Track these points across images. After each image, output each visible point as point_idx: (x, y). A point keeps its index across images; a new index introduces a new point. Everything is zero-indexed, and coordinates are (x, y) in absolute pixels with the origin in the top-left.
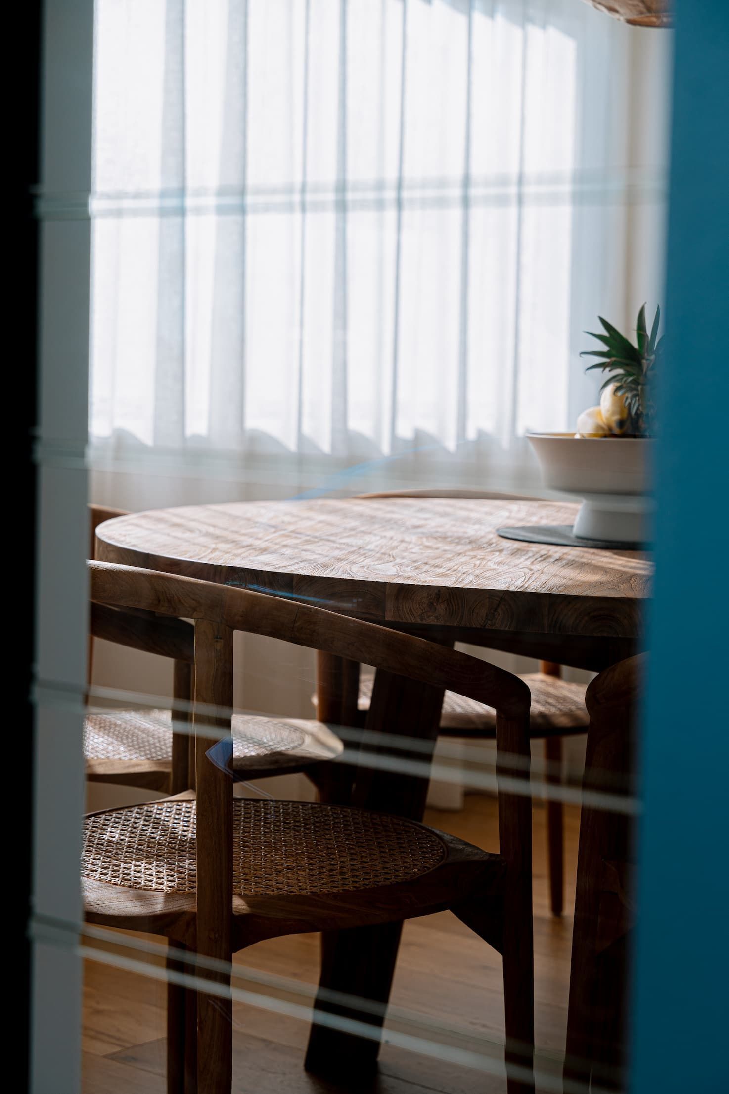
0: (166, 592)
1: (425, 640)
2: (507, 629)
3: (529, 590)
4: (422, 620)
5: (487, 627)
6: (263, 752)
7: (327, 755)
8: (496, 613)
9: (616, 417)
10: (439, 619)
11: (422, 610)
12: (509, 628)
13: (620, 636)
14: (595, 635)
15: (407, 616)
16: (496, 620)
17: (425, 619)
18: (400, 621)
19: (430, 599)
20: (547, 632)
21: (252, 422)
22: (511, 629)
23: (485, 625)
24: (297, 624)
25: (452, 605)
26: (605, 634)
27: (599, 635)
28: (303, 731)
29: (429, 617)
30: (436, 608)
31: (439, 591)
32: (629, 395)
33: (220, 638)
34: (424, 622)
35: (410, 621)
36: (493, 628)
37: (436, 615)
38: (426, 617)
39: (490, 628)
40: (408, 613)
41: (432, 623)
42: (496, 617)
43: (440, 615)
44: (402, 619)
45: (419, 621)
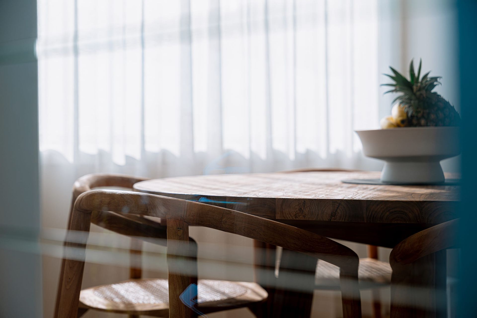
0: (151, 204)
1: (297, 228)
2: (343, 221)
3: (355, 199)
4: (296, 217)
5: (332, 220)
6: (225, 298)
7: (258, 298)
8: (337, 212)
9: (401, 119)
10: (305, 217)
11: (296, 212)
12: (345, 220)
13: (407, 222)
14: (393, 222)
15: (287, 216)
16: (337, 216)
17: (298, 217)
18: (284, 219)
19: (299, 206)
20: (366, 222)
21: (227, 145)
22: (345, 221)
23: (331, 219)
24: (224, 220)
25: (312, 209)
26: (399, 222)
27: (396, 222)
28: (247, 288)
29: (299, 216)
30: (303, 211)
31: (305, 201)
32: (407, 106)
33: (181, 229)
34: (297, 219)
35: (289, 219)
36: (336, 220)
37: (304, 215)
38: (298, 216)
39: (334, 220)
40: (288, 214)
41: (301, 219)
42: (337, 214)
43: (306, 214)
44: (285, 218)
45: (294, 218)
